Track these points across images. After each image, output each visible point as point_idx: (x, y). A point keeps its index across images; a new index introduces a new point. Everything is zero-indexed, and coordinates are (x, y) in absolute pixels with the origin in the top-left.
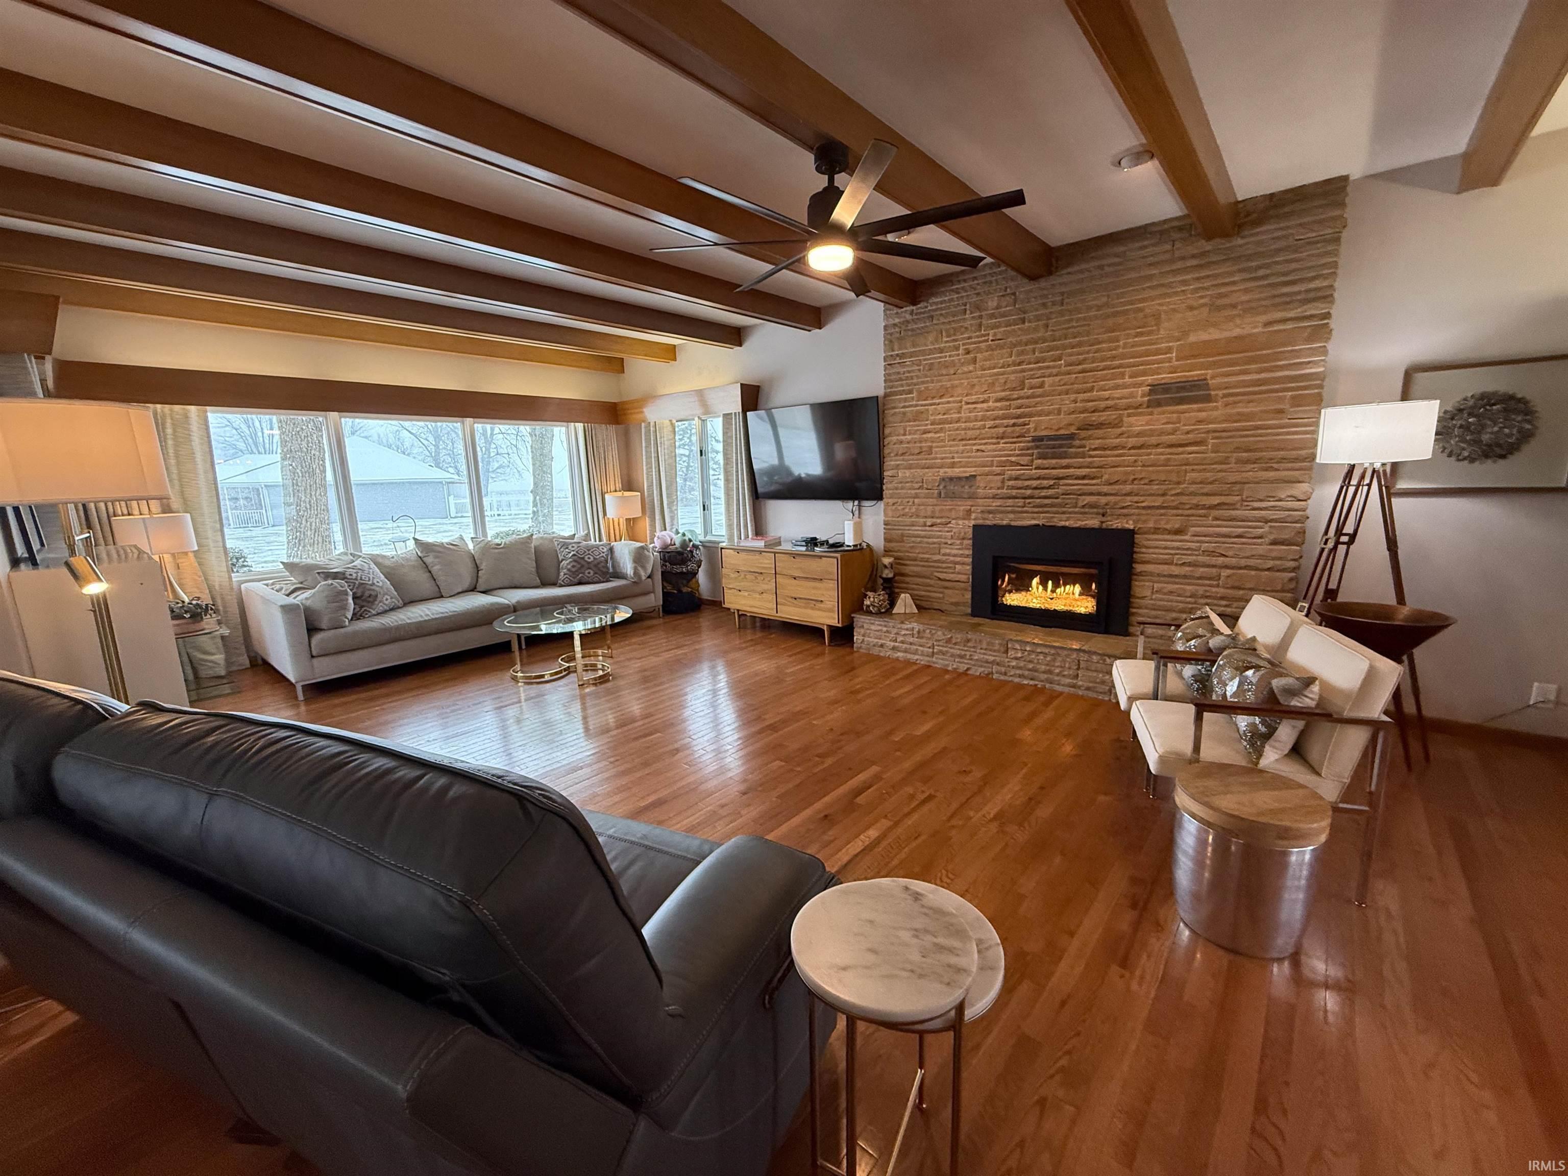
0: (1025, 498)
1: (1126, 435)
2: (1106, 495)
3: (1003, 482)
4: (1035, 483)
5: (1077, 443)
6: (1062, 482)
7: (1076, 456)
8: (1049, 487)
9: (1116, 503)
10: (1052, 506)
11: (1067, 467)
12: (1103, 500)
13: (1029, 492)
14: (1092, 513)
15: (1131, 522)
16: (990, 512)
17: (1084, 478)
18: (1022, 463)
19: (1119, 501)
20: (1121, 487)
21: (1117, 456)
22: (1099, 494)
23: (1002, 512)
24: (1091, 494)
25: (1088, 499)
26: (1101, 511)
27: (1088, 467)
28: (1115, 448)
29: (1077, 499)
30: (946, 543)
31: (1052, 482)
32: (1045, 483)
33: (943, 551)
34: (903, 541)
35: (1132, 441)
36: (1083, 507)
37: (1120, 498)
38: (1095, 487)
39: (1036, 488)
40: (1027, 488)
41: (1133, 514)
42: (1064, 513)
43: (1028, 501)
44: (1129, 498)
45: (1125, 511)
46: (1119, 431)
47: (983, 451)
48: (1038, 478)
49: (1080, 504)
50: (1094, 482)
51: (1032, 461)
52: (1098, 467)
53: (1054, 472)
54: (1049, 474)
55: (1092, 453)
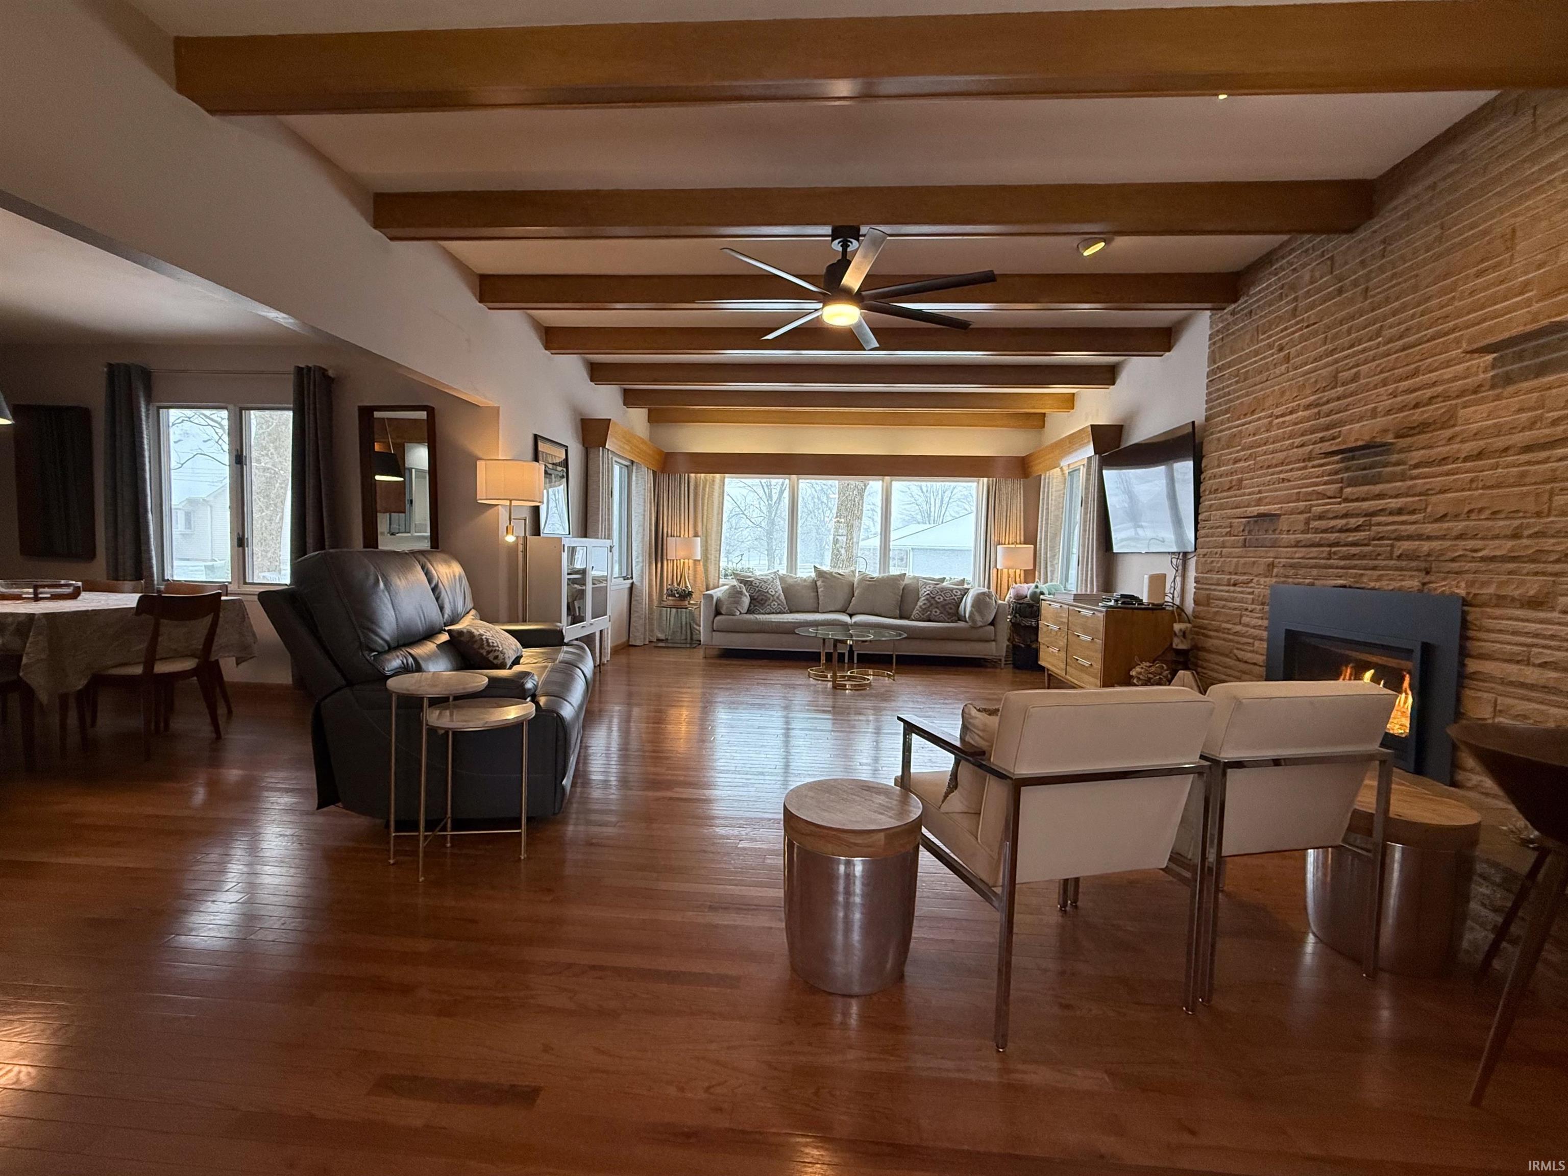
0: (1330, 546)
1: (1459, 439)
2: (1429, 538)
3: (1307, 523)
4: (1340, 523)
5: (1395, 457)
6: (1375, 519)
7: (1393, 478)
8: (1357, 529)
9: (1442, 552)
10: (1363, 557)
11: (1381, 496)
12: (1426, 546)
13: (1333, 536)
14: (1411, 569)
15: (1463, 584)
16: (1292, 566)
17: (1400, 511)
18: (1329, 494)
19: (1447, 549)
20: (1450, 524)
21: (1447, 474)
22: (1420, 537)
23: (1306, 567)
24: (1410, 538)
25: (1406, 545)
26: (1423, 565)
27: (1408, 496)
28: (1444, 460)
29: (1392, 546)
30: (1246, 610)
31: (1361, 520)
32: (1353, 522)
33: (1245, 620)
34: (1208, 605)
35: (1469, 447)
36: (1399, 557)
37: (1449, 543)
38: (1414, 527)
39: (1341, 531)
40: (1331, 530)
41: (1466, 572)
42: (1374, 568)
43: (1334, 549)
44: (1462, 543)
45: (1455, 566)
46: (1448, 433)
47: (1289, 481)
48: (1346, 516)
49: (1397, 553)
50: (1414, 518)
51: (1342, 489)
52: (1420, 494)
53: (1365, 505)
54: (1359, 508)
55: (1415, 472)
